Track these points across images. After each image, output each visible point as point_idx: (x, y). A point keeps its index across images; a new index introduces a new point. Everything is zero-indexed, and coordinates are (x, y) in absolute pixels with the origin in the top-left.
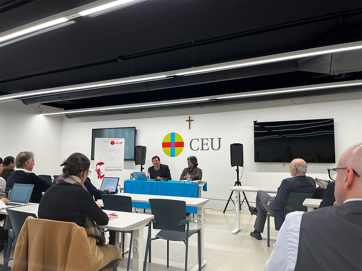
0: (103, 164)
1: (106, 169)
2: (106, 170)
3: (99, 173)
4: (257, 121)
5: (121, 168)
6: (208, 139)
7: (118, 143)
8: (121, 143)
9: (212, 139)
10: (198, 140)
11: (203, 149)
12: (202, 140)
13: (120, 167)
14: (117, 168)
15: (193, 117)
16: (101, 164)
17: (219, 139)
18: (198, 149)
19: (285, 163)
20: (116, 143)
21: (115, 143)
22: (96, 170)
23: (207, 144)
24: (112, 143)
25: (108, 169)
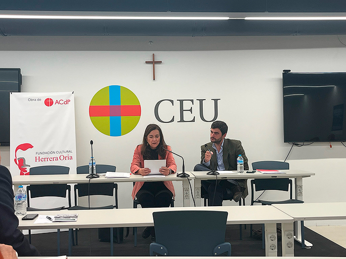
0: (30, 146)
1: (38, 158)
2: (38, 160)
3: (22, 167)
4: (290, 71)
5: (70, 155)
6: (192, 101)
7: (61, 102)
8: (67, 102)
9: (201, 101)
10: (172, 102)
11: (182, 120)
12: (181, 102)
13: (67, 151)
14: (61, 154)
15: (160, 56)
16: (25, 147)
17: (216, 101)
18: (173, 120)
19: (332, 143)
20: (57, 102)
21: (54, 103)
22: (15, 160)
23: (191, 110)
24: (49, 102)
25: (42, 156)
